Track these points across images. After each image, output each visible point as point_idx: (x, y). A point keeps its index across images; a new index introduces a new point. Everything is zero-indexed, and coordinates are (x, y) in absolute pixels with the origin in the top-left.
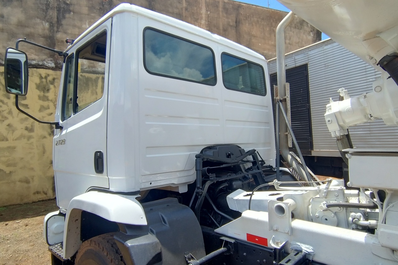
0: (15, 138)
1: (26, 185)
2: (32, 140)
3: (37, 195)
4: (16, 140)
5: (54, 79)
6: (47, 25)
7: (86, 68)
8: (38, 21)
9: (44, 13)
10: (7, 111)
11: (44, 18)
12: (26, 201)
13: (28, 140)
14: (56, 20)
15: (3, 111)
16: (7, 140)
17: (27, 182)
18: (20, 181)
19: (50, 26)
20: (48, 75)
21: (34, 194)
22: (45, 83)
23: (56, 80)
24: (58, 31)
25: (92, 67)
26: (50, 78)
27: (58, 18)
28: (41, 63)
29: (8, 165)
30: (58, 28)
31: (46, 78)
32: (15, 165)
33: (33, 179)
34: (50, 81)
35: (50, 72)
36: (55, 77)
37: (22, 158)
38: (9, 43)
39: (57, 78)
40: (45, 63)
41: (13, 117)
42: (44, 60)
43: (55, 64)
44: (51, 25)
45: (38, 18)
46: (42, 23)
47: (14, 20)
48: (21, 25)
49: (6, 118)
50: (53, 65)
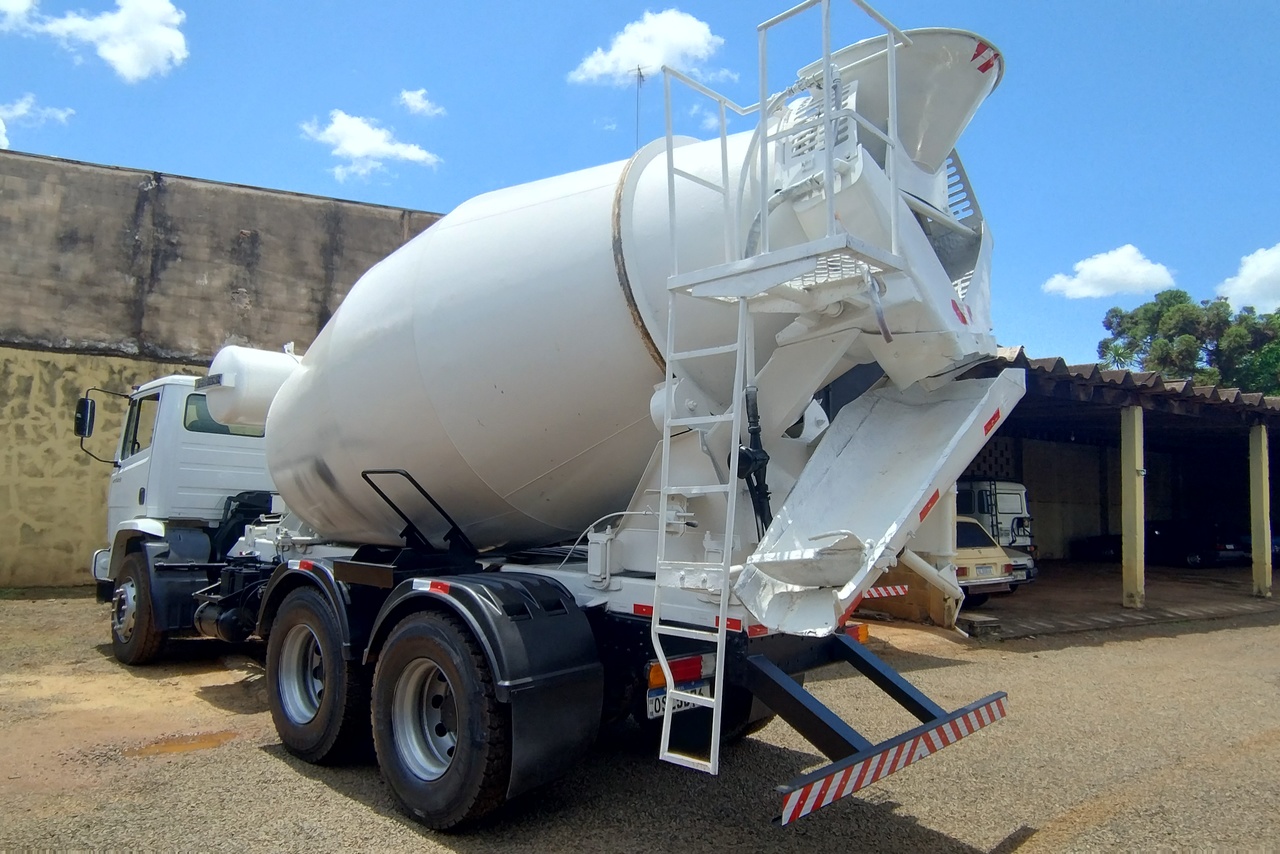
0: (56, 473)
1: (65, 555)
2: (84, 479)
3: (82, 574)
4: (57, 476)
5: (134, 375)
6: (132, 281)
7: (195, 356)
8: (118, 274)
9: (130, 261)
10: (48, 427)
11: (128, 270)
12: (62, 582)
13: (78, 478)
14: (149, 271)
15: (41, 427)
16: (42, 475)
17: (68, 549)
18: (57, 547)
19: (138, 283)
20: (125, 368)
21: (78, 571)
22: (117, 381)
23: (137, 377)
24: (150, 291)
25: (207, 354)
26: (127, 374)
27: (152, 270)
28: (114, 347)
29: (39, 519)
30: (151, 286)
31: (120, 372)
32: (50, 519)
33: (78, 545)
34: (126, 378)
35: (129, 362)
36: (137, 371)
37: (65, 509)
38: (64, 312)
39: (140, 374)
40: (122, 346)
41: (56, 438)
42: (121, 341)
43: (139, 348)
44: (140, 281)
45: (117, 269)
46: (124, 279)
47: (76, 274)
48: (87, 282)
49: (45, 439)
50: (135, 350)
